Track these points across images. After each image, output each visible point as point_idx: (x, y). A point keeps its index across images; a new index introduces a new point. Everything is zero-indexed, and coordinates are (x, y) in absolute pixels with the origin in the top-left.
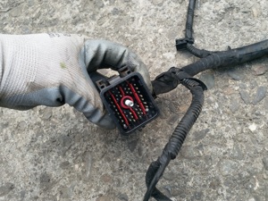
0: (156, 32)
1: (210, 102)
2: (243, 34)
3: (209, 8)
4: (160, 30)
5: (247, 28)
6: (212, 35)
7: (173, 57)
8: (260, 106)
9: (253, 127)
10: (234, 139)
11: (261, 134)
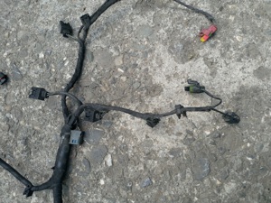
0: (13, 198)
1: (76, 196)
2: (46, 146)
3: (18, 154)
4: (14, 194)
5: (44, 141)
6: (36, 165)
7: (36, 198)
8: (93, 170)
9: (102, 182)
10: (103, 197)
11: (108, 180)
